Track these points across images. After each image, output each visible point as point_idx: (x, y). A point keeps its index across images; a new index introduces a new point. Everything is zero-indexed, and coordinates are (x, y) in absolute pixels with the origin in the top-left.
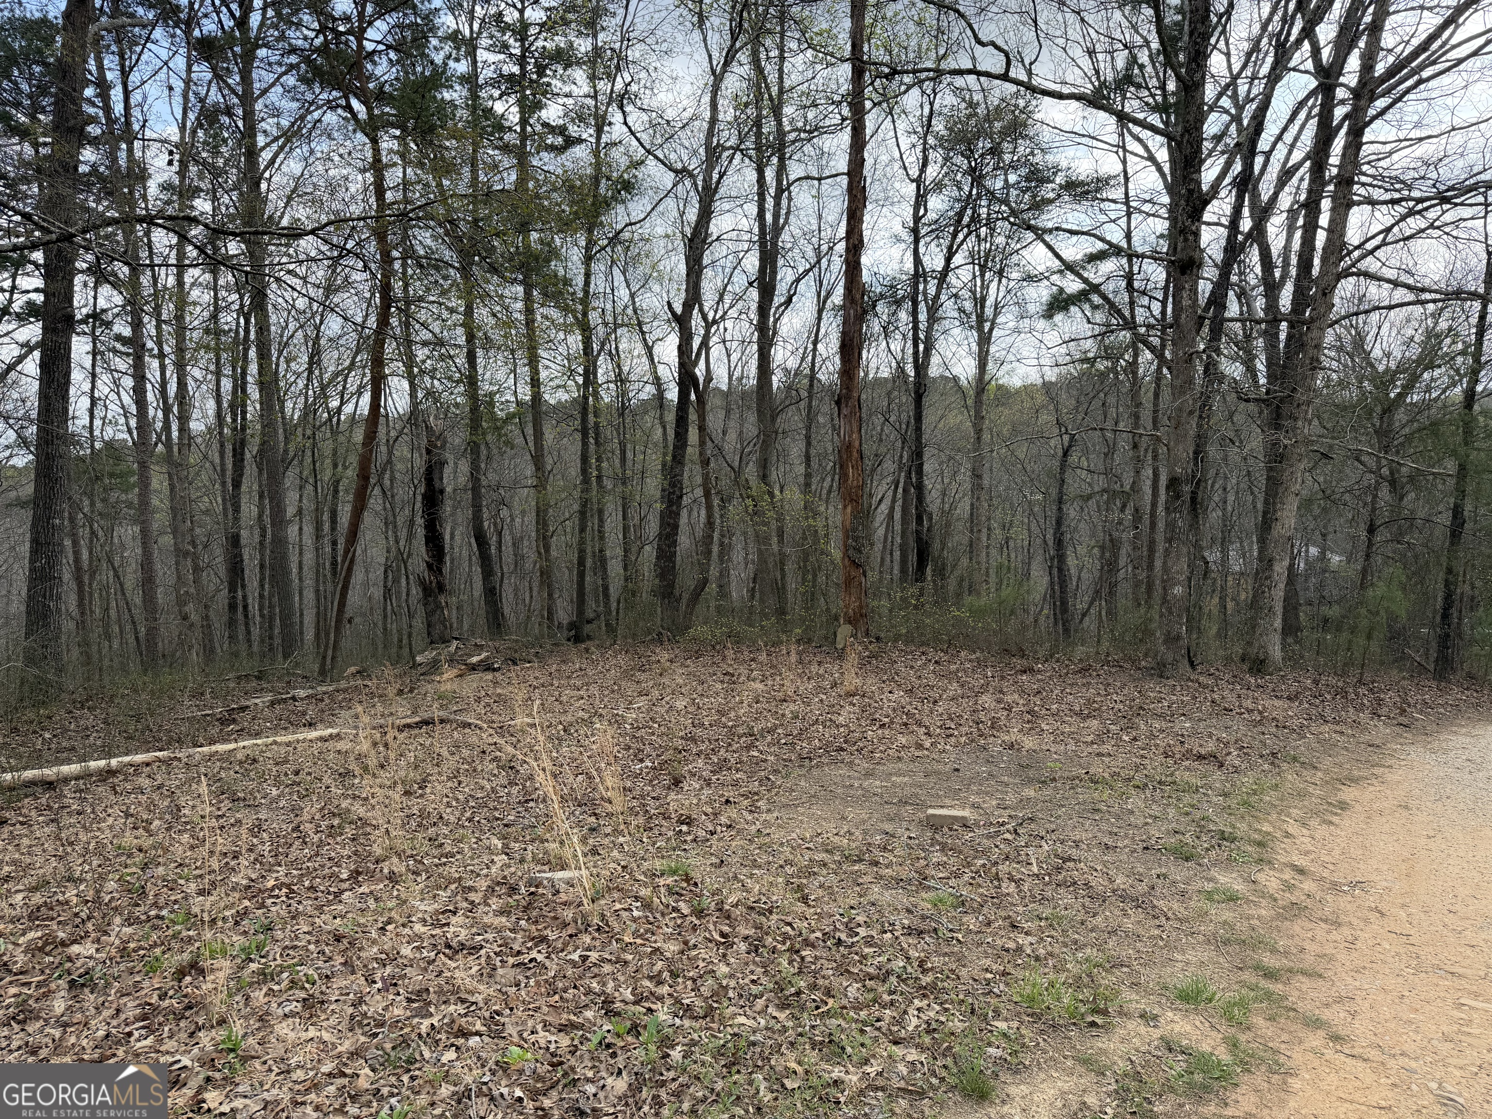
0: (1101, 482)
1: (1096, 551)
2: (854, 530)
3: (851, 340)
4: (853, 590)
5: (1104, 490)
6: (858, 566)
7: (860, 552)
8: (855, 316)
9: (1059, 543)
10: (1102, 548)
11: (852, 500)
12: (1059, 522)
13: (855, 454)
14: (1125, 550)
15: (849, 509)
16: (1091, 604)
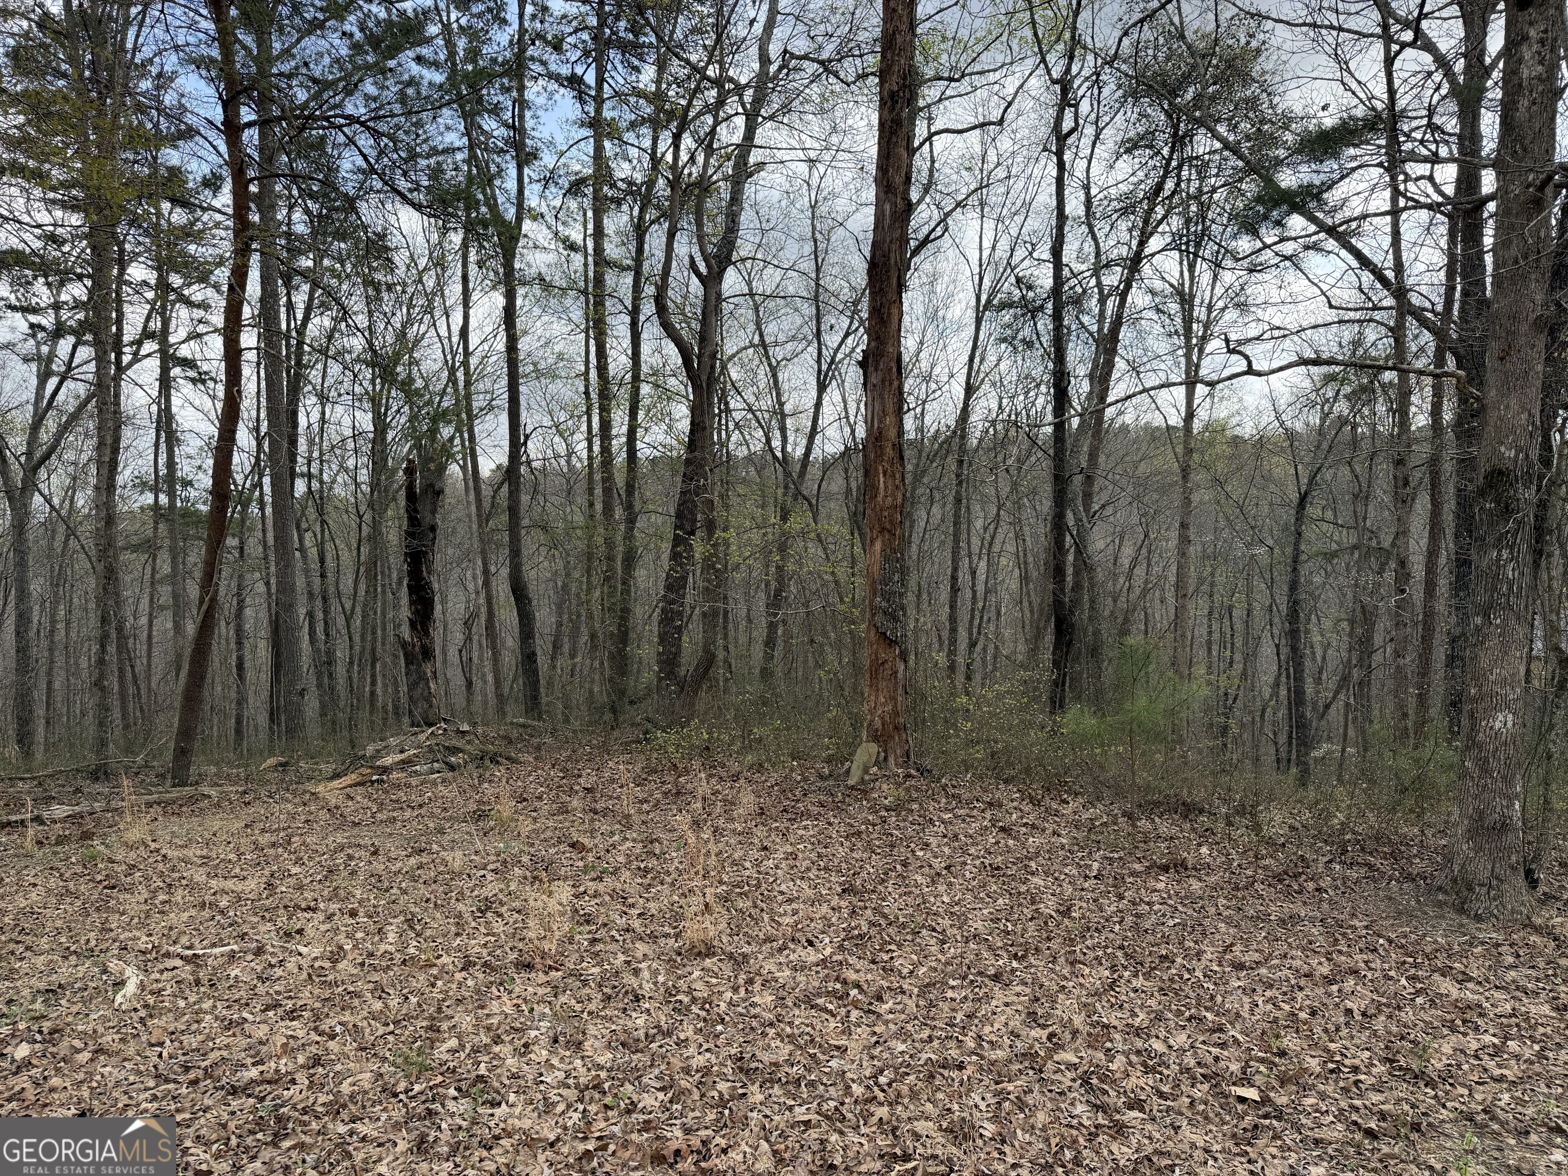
0: (1349, 538)
1: (1345, 624)
2: (886, 581)
3: (886, 256)
4: (882, 684)
5: (1355, 547)
6: (891, 643)
7: (895, 619)
8: (893, 213)
9: (1293, 615)
10: (1352, 622)
11: (883, 530)
12: (1294, 586)
13: (889, 451)
14: (1383, 625)
15: (878, 546)
16: (1337, 693)
